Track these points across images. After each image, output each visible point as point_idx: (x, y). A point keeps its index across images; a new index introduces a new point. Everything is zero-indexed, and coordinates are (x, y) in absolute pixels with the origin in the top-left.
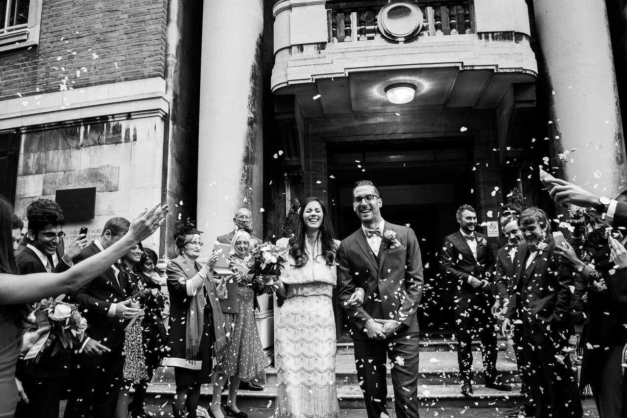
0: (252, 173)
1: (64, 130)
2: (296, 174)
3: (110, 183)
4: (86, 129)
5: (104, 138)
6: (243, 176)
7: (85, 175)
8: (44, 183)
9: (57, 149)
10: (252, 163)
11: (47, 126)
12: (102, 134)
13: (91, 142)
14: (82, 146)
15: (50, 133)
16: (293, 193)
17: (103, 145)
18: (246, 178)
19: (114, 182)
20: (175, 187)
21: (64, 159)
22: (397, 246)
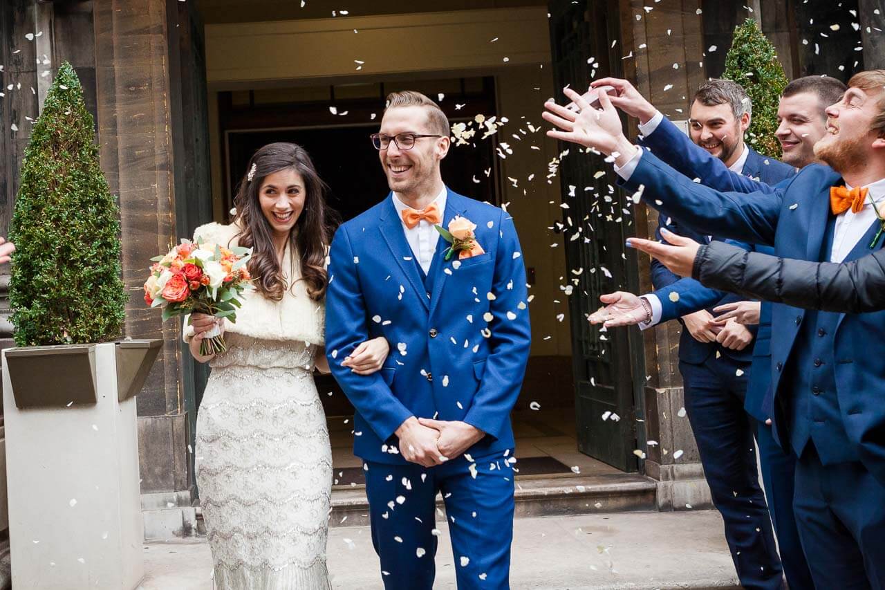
16: (60, 44)
22: (474, 255)
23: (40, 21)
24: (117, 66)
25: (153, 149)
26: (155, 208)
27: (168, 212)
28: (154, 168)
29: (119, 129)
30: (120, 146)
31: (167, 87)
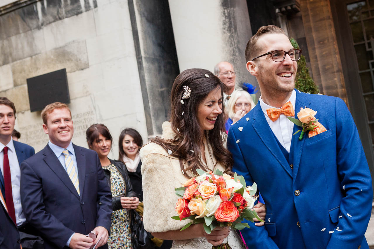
0: (234, 18)
1: (20, 10)
2: (289, 8)
3: (80, 60)
4: (43, 4)
5: (63, 11)
6: (224, 24)
7: (52, 57)
8: (14, 73)
9: (18, 33)
10: (233, 6)
11: (4, 10)
12: (60, 7)
13: (51, 19)
14: (42, 24)
15: (8, 17)
16: (291, 30)
17: (64, 18)
18: (228, 25)
19: (83, 58)
20: (151, 51)
21: (28, 43)
22: (319, 133)
23: (282, 22)
24: (314, 35)
25: (332, 65)
26: (337, 88)
27: (342, 89)
28: (334, 72)
29: (319, 59)
30: (320, 66)
31: (335, 39)
